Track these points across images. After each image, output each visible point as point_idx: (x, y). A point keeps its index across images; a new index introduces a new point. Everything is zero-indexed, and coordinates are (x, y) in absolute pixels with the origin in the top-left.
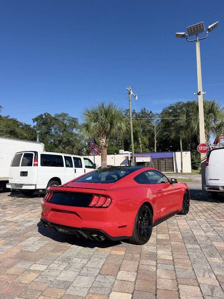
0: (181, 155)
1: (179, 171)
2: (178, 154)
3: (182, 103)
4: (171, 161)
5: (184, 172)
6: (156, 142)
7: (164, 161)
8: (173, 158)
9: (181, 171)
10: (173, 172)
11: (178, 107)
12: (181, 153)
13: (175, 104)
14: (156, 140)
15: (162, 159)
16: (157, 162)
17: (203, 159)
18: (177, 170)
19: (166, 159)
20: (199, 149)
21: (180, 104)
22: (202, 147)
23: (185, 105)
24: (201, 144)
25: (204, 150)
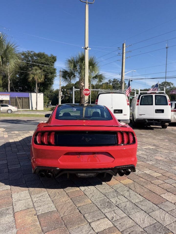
0: (37, 96)
1: (34, 109)
2: (34, 95)
3: (33, 53)
4: (27, 100)
5: (38, 109)
6: (9, 82)
7: (21, 100)
8: (29, 98)
9: (36, 109)
10: (29, 109)
11: (30, 55)
12: (37, 94)
13: (27, 52)
14: (9, 81)
15: (20, 98)
16: (15, 100)
18: (32, 108)
19: (23, 98)
20: (84, 92)
21: (32, 53)
22: (86, 91)
23: (35, 55)
24: (85, 89)
25: (87, 93)
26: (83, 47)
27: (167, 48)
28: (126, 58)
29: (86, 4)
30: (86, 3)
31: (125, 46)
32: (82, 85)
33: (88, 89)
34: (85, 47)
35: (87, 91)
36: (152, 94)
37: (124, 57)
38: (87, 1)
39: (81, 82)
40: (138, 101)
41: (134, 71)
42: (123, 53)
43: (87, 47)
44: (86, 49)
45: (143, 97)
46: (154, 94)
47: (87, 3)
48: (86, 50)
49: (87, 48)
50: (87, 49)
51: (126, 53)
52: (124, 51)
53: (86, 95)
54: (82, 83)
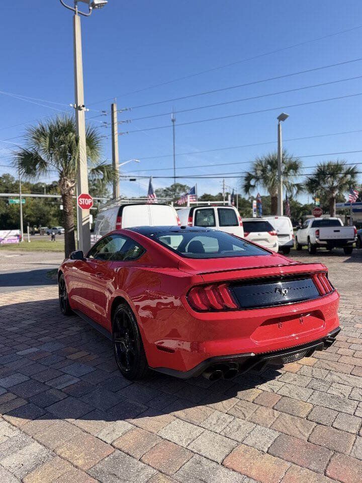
17: (85, 219)
20: (79, 201)
22: (84, 199)
24: (82, 195)
25: (87, 204)
26: (71, 105)
27: (173, 121)
28: (120, 134)
29: (75, 13)
30: (75, 11)
31: (115, 109)
32: (68, 186)
33: (87, 195)
34: (77, 105)
35: (86, 199)
36: (212, 206)
37: (116, 132)
38: (77, 9)
39: (64, 179)
40: (190, 220)
41: (137, 160)
42: (113, 124)
43: (83, 106)
44: (79, 108)
45: (199, 212)
46: (215, 206)
47: (77, 12)
48: (79, 111)
49: (82, 108)
50: (81, 110)
51: (118, 124)
52: (116, 120)
53: (85, 206)
54: (67, 180)
